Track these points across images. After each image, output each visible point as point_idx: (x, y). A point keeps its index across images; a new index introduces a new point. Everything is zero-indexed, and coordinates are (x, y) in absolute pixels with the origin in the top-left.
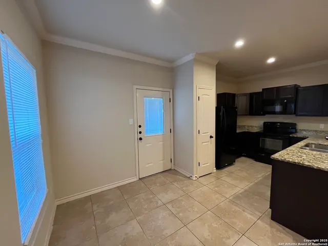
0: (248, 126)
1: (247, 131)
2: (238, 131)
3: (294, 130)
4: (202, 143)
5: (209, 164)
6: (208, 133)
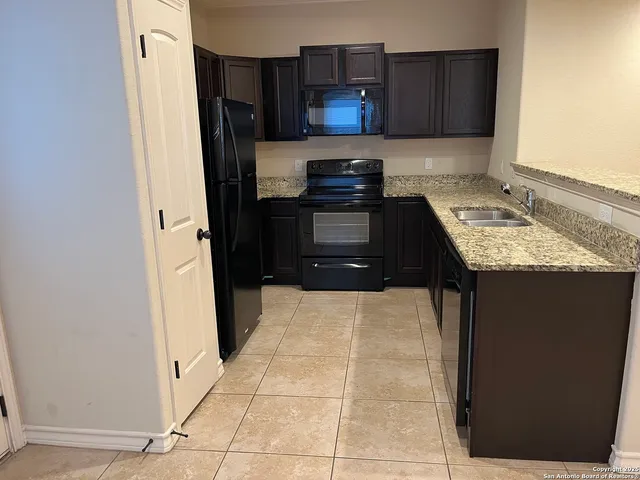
4: (177, 269)
5: (204, 353)
6: (188, 219)
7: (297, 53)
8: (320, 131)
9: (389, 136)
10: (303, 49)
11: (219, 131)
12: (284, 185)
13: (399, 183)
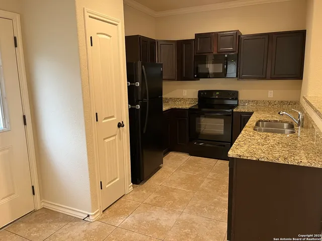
2: (164, 109)
3: (235, 102)
4: (104, 139)
5: (118, 179)
6: (113, 117)
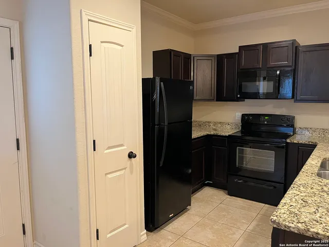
0: (215, 124)
1: (212, 133)
7: (237, 51)
8: (255, 96)
9: (297, 101)
10: (240, 48)
11: (156, 96)
12: (229, 127)
13: (307, 133)
